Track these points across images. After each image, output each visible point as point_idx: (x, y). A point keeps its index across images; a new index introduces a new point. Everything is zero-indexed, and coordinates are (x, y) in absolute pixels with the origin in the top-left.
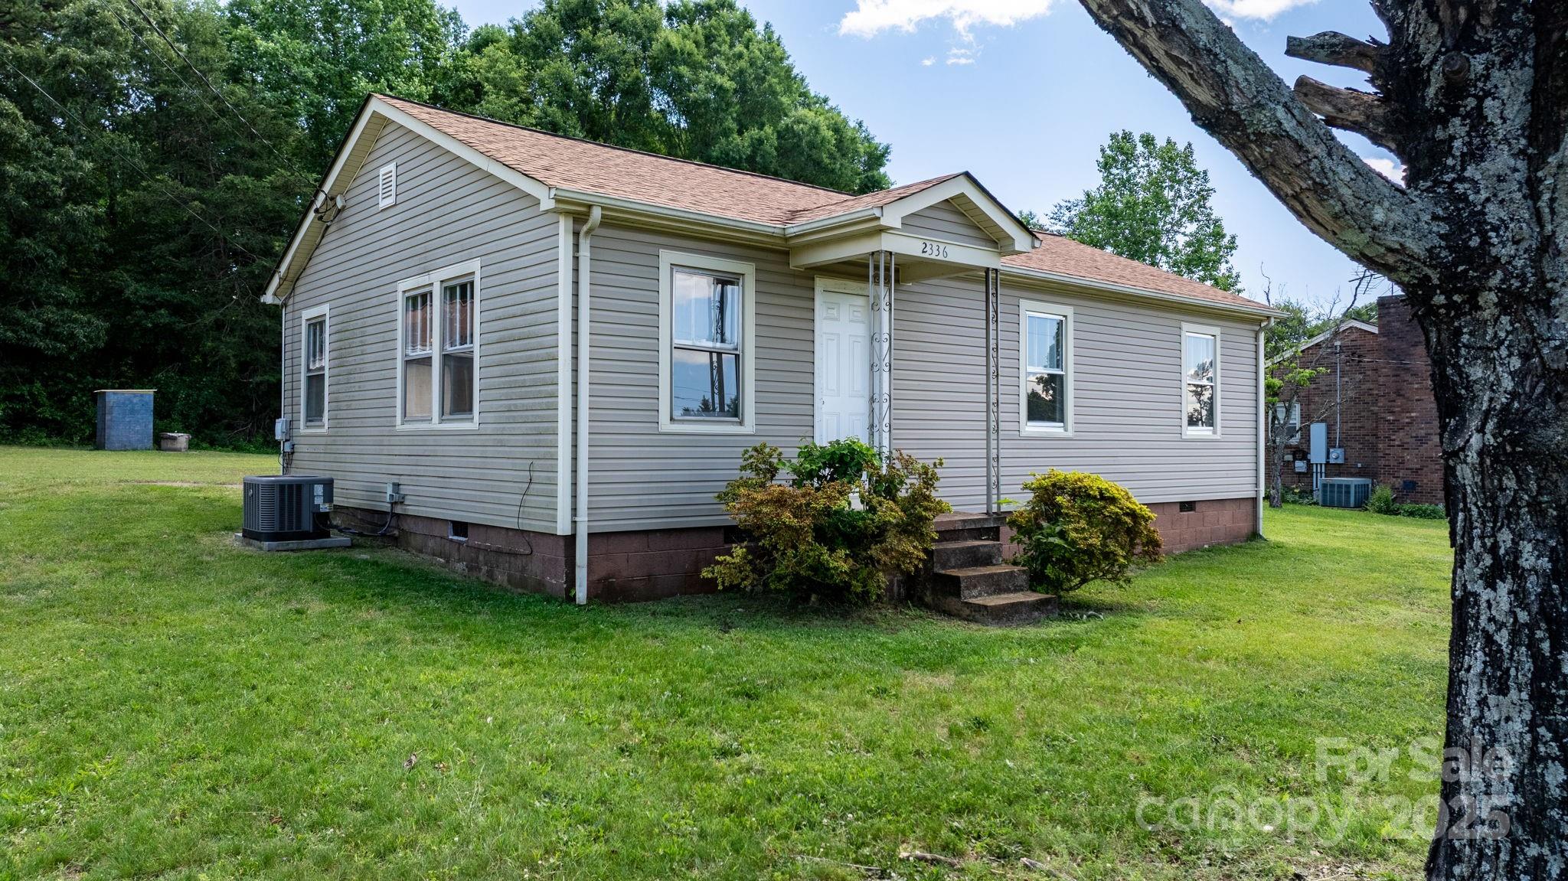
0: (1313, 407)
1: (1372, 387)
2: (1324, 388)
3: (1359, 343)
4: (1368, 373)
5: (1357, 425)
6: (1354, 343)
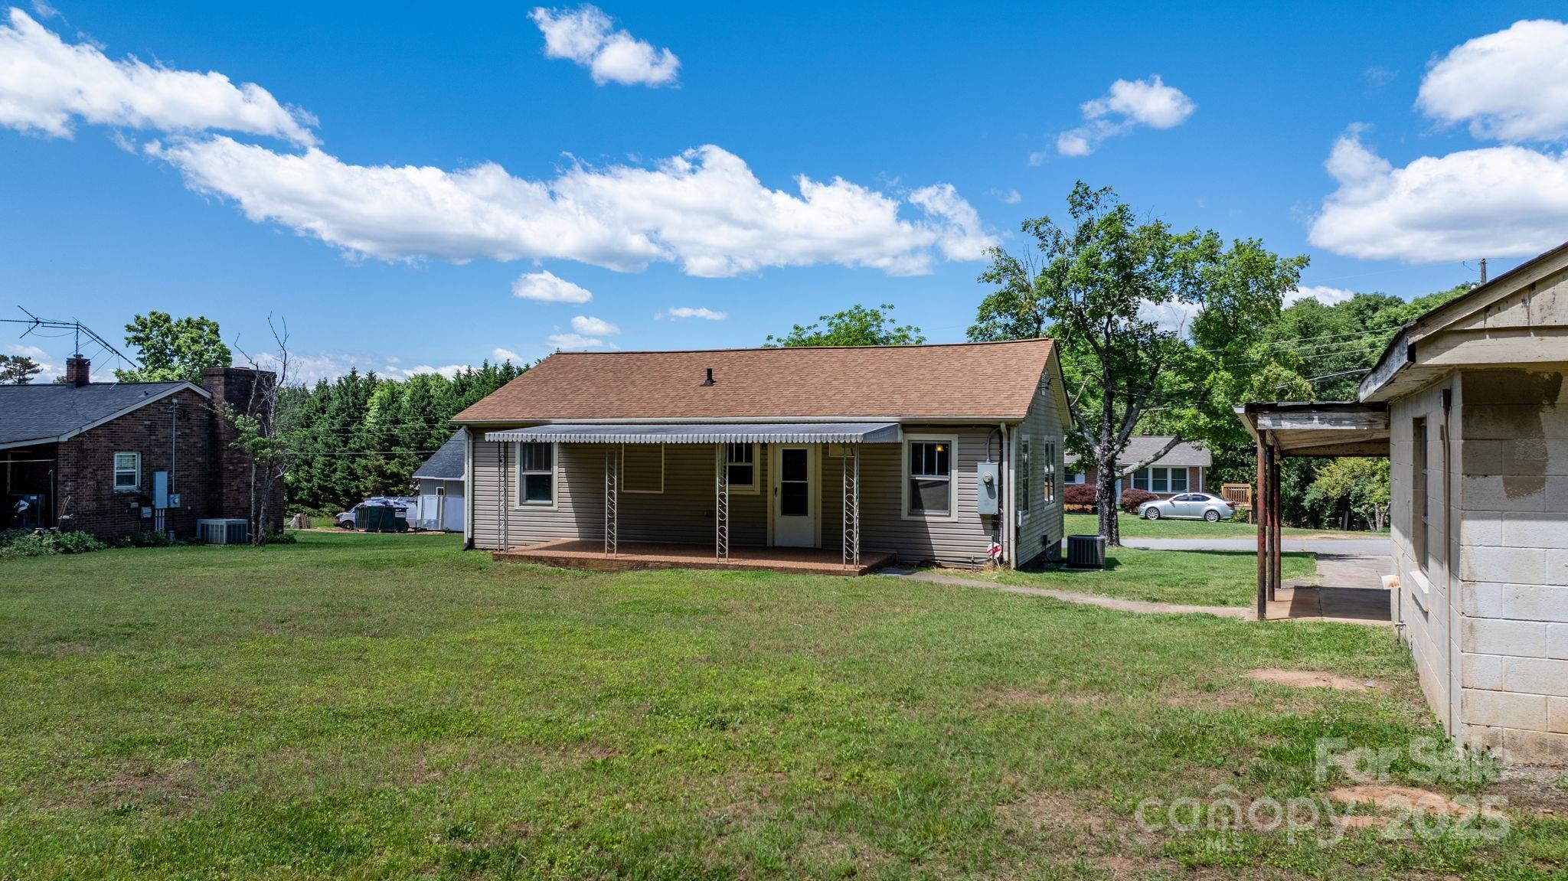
0: (153, 457)
1: (197, 440)
2: (162, 440)
3: (189, 402)
4: (195, 428)
5: (187, 473)
6: (185, 402)
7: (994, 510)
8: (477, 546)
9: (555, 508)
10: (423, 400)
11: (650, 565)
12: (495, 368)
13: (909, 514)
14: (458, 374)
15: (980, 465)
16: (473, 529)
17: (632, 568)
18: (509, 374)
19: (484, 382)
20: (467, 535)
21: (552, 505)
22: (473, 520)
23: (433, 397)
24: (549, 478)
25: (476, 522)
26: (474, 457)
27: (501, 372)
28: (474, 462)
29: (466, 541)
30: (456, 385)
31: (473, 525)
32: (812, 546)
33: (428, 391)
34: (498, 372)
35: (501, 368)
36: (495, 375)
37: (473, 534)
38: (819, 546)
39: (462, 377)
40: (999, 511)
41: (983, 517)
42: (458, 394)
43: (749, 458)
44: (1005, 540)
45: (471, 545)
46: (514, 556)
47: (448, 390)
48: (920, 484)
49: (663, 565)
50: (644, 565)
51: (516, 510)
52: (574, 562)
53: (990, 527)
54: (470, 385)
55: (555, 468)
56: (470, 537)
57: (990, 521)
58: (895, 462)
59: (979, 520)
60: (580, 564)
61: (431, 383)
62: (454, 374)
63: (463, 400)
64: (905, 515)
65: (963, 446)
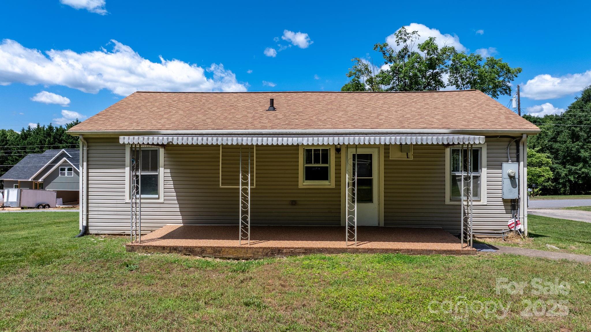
7: (514, 196)
8: (91, 232)
9: (161, 200)
10: (3, 142)
11: (285, 251)
12: (44, 127)
13: (451, 200)
14: (23, 130)
15: (505, 165)
16: (88, 219)
17: (267, 255)
18: (51, 130)
19: (37, 134)
20: (82, 223)
21: (158, 198)
22: (88, 211)
23: (9, 140)
24: (156, 177)
25: (90, 213)
26: (88, 161)
27: (47, 129)
28: (88, 165)
29: (81, 228)
30: (22, 135)
31: (87, 215)
32: (377, 225)
33: (6, 138)
34: (45, 129)
35: (47, 127)
36: (44, 130)
37: (87, 222)
38: (382, 224)
39: (25, 131)
40: (519, 197)
41: (505, 201)
42: (23, 139)
43: (326, 160)
44: (521, 216)
45: (86, 232)
46: (148, 246)
47: (18, 137)
48: (457, 178)
49: (297, 250)
50: (279, 251)
51: (126, 203)
52: (209, 250)
53: (510, 208)
54: (30, 135)
55: (162, 170)
56: (85, 224)
57: (510, 204)
58: (440, 163)
59: (502, 203)
60: (215, 252)
61: (8, 134)
62: (21, 129)
63: (26, 142)
64: (448, 201)
65: (490, 151)
